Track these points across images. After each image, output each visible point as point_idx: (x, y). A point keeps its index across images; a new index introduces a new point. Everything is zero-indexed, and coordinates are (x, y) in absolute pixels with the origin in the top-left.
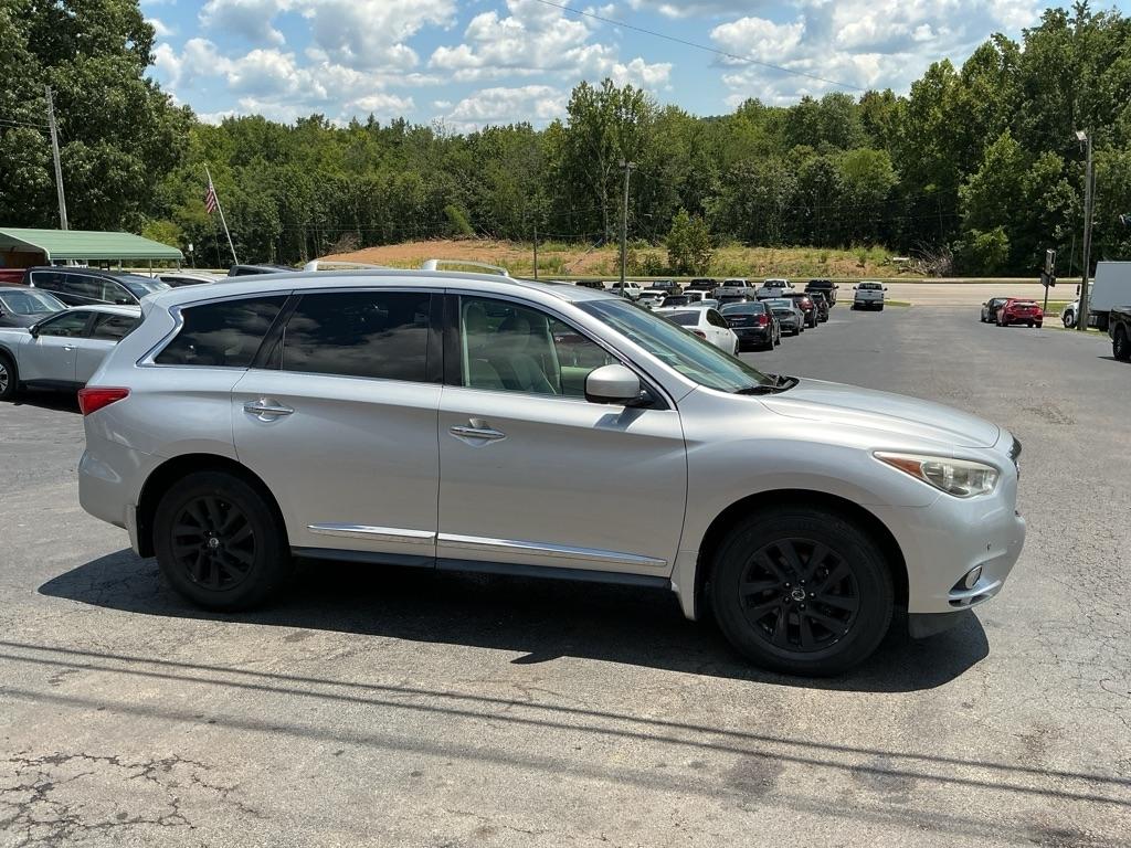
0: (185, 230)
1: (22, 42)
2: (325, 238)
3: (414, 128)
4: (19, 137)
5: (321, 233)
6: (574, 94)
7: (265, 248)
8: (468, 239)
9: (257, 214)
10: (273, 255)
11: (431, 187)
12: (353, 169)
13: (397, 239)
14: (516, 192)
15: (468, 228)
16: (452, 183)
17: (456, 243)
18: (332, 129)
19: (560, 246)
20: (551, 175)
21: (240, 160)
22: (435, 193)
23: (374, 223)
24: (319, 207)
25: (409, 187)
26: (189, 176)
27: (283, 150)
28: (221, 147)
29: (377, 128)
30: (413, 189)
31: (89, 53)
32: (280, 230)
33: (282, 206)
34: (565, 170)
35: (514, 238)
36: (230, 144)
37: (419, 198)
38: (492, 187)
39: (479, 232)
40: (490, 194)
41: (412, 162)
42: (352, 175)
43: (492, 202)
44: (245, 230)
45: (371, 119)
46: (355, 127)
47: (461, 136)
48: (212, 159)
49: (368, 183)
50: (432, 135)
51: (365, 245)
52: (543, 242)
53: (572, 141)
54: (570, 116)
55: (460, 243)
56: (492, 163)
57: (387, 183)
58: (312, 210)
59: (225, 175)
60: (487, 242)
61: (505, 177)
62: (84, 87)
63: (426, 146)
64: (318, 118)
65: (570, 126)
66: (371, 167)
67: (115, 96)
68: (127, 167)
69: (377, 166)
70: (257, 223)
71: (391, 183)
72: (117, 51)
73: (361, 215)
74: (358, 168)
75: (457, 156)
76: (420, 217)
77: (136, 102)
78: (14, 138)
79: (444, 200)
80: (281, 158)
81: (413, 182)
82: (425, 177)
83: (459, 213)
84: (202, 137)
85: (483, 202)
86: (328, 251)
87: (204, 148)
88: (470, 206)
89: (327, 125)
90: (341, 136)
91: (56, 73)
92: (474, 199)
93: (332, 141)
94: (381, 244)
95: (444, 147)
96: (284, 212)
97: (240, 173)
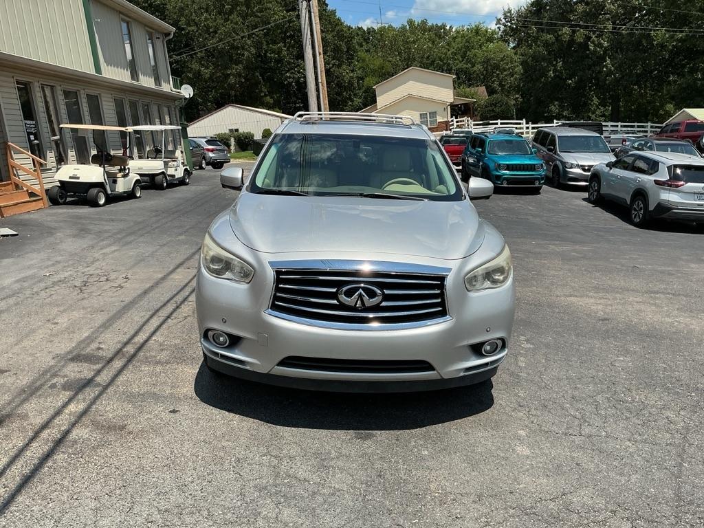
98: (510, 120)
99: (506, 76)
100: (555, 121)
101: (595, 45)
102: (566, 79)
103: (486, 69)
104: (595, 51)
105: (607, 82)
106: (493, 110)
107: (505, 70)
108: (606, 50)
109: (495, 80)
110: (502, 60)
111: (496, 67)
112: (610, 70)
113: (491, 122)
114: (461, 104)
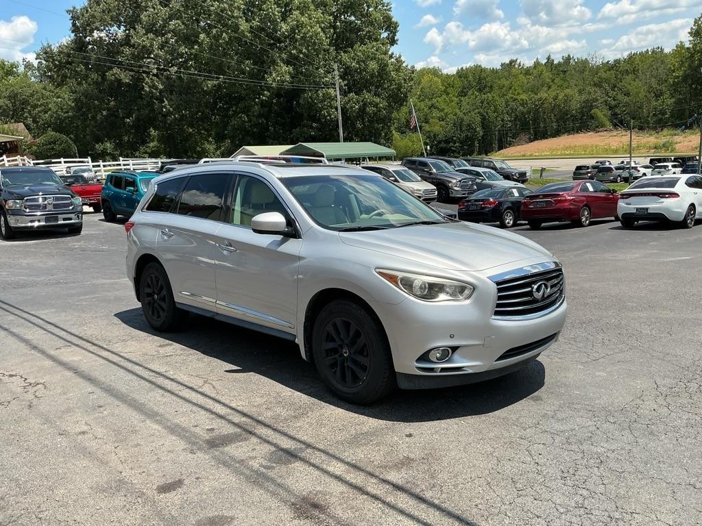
0: (428, 137)
1: (326, 42)
2: (510, 137)
3: (576, 60)
4: (323, 94)
5: (507, 134)
6: (695, 22)
7: (472, 145)
8: (606, 130)
9: (469, 125)
10: (477, 149)
11: (584, 97)
12: (532, 91)
13: (557, 133)
14: (646, 96)
15: (608, 123)
16: (599, 93)
17: (598, 134)
18: (523, 67)
19: (676, 132)
20: (674, 82)
21: (463, 93)
22: (586, 101)
23: (542, 125)
24: (507, 117)
25: (567, 99)
26: (432, 105)
27: (489, 84)
28: (453, 87)
29: (552, 63)
30: (570, 101)
31: (363, 43)
32: (481, 134)
33: (484, 119)
34: (685, 78)
35: (641, 129)
36: (458, 83)
37: (575, 105)
38: (627, 94)
39: (615, 126)
40: (626, 99)
41: (573, 82)
42: (530, 95)
43: (626, 105)
44: (461, 135)
45: (549, 58)
46: (537, 64)
47: (608, 61)
48: (448, 94)
49: (540, 99)
50: (589, 63)
51: (536, 139)
52: (662, 130)
53: (692, 56)
54: (691, 39)
55: (600, 134)
56: (629, 78)
57: (553, 98)
58: (503, 120)
59: (453, 103)
60: (621, 132)
61: (637, 87)
62: (358, 63)
63: (583, 72)
64: (514, 61)
65: (691, 46)
66: (545, 89)
67: (373, 65)
68: (376, 105)
69: (549, 87)
70: (468, 130)
71: (555, 98)
72: (376, 40)
73: (535, 120)
74: (535, 90)
75: (604, 75)
76: (574, 118)
77: (383, 67)
78: (321, 94)
79: (591, 106)
80: (487, 89)
81: (572, 96)
82: (580, 92)
83: (601, 114)
84: (443, 81)
85: (621, 105)
86: (510, 144)
87: (443, 88)
88: (611, 108)
89: (519, 65)
90: (527, 72)
91: (344, 57)
92: (613, 103)
93: (521, 75)
94: (547, 138)
95: (596, 70)
96: (485, 123)
97: (461, 101)
98: (73, 158)
99: (39, 112)
100: (121, 159)
101: (150, 87)
102: (124, 118)
103: (14, 104)
104: (151, 92)
105: (169, 122)
106: (53, 148)
107: (36, 106)
108: (161, 92)
109: (27, 117)
110: (32, 95)
111: (25, 102)
112: (169, 110)
113: (53, 160)
114: (6, 142)
